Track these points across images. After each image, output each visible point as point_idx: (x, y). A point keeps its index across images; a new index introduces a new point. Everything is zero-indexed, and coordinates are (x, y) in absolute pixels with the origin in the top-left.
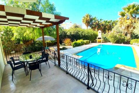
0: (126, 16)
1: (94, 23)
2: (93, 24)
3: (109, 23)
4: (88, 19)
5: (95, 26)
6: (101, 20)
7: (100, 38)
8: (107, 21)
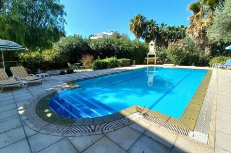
0: (201, 10)
1: (150, 30)
2: (148, 33)
3: (177, 30)
4: (139, 23)
5: (152, 36)
6: (162, 25)
7: (153, 56)
8: (173, 27)
